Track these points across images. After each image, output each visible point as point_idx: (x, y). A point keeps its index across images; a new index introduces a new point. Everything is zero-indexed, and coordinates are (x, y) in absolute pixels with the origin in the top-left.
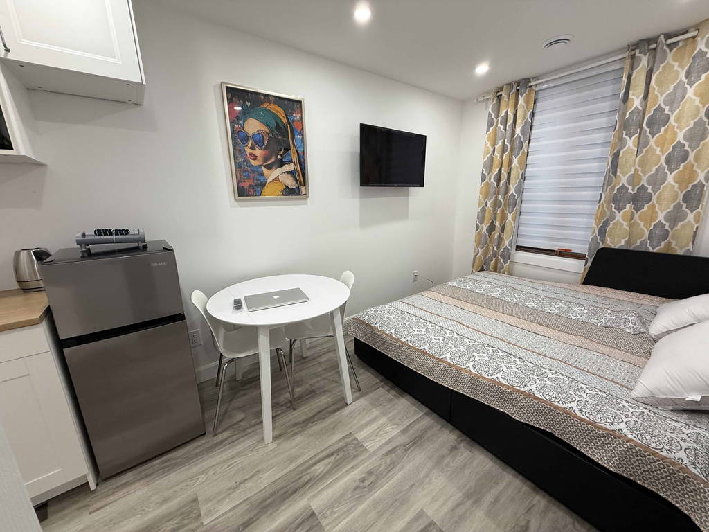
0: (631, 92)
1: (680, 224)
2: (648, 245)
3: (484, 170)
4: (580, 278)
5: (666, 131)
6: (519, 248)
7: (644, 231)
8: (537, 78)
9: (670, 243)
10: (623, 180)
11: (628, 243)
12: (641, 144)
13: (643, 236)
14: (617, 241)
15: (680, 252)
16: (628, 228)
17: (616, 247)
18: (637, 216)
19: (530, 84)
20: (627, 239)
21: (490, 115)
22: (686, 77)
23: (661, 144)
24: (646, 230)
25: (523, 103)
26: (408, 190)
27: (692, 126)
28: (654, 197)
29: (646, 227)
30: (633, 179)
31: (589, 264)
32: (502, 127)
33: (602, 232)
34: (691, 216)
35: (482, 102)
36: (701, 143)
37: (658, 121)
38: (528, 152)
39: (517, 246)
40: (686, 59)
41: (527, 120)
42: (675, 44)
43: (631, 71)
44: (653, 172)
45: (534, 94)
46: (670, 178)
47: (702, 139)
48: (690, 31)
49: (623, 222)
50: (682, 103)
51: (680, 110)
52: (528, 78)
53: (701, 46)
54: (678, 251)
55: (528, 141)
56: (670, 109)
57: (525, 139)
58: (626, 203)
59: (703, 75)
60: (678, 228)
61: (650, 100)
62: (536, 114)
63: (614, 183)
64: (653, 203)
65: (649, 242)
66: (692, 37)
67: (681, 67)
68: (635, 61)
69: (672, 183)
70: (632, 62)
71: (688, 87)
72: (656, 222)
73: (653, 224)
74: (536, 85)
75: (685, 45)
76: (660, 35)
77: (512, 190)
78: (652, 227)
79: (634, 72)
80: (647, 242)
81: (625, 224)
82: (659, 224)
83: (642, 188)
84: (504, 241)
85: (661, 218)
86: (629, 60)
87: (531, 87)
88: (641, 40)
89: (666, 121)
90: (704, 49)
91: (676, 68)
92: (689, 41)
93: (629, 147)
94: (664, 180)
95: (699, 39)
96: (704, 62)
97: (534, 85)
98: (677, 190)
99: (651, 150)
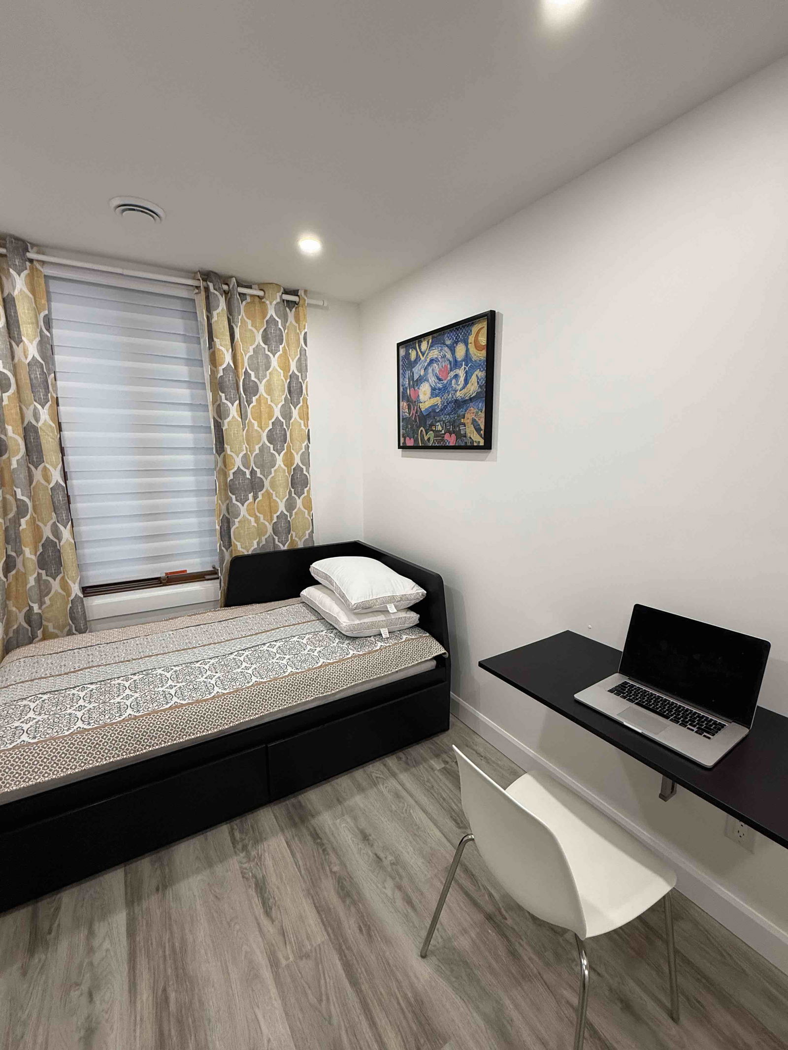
0: (216, 340)
1: (295, 512)
2: (276, 542)
5: (259, 401)
6: (89, 591)
7: (266, 526)
9: (292, 537)
10: (238, 462)
11: (258, 544)
12: (243, 415)
13: (267, 532)
14: (247, 545)
15: (300, 545)
16: (256, 525)
17: (250, 553)
19: (30, 255)
20: (257, 540)
22: (265, 342)
23: (259, 418)
24: (267, 523)
28: (267, 483)
29: (267, 521)
30: (245, 460)
31: (225, 583)
33: (226, 534)
34: (299, 502)
36: (292, 421)
37: (251, 390)
38: (57, 398)
39: (83, 588)
40: (258, 320)
41: (41, 331)
42: (243, 296)
43: (209, 310)
44: (257, 451)
45: (42, 281)
46: (279, 459)
47: (291, 418)
48: (253, 286)
49: (250, 518)
50: (268, 372)
51: (267, 381)
52: (23, 241)
53: (271, 312)
54: (299, 543)
55: (53, 375)
56: (257, 377)
57: (48, 370)
58: (247, 493)
59: (281, 347)
60: (294, 516)
61: (239, 358)
62: (54, 324)
63: (220, 464)
64: (267, 491)
65: (276, 538)
66: (258, 296)
67: (255, 327)
68: (211, 298)
69: (283, 466)
70: (207, 298)
71: (271, 355)
72: (278, 513)
73: (275, 516)
74: (43, 263)
75: (253, 302)
76: (232, 277)
77: (56, 476)
78: (275, 520)
79: (215, 313)
80: (274, 539)
81: (253, 520)
82: (282, 516)
83: (253, 472)
84: (65, 586)
85: (282, 507)
86: (203, 293)
87: (31, 261)
88: (212, 272)
89: (256, 390)
90: (275, 316)
91: (250, 327)
92: (257, 299)
93: (233, 417)
94: (273, 463)
95: (268, 302)
96: (278, 332)
97: (38, 261)
98: (287, 474)
99: (251, 424)
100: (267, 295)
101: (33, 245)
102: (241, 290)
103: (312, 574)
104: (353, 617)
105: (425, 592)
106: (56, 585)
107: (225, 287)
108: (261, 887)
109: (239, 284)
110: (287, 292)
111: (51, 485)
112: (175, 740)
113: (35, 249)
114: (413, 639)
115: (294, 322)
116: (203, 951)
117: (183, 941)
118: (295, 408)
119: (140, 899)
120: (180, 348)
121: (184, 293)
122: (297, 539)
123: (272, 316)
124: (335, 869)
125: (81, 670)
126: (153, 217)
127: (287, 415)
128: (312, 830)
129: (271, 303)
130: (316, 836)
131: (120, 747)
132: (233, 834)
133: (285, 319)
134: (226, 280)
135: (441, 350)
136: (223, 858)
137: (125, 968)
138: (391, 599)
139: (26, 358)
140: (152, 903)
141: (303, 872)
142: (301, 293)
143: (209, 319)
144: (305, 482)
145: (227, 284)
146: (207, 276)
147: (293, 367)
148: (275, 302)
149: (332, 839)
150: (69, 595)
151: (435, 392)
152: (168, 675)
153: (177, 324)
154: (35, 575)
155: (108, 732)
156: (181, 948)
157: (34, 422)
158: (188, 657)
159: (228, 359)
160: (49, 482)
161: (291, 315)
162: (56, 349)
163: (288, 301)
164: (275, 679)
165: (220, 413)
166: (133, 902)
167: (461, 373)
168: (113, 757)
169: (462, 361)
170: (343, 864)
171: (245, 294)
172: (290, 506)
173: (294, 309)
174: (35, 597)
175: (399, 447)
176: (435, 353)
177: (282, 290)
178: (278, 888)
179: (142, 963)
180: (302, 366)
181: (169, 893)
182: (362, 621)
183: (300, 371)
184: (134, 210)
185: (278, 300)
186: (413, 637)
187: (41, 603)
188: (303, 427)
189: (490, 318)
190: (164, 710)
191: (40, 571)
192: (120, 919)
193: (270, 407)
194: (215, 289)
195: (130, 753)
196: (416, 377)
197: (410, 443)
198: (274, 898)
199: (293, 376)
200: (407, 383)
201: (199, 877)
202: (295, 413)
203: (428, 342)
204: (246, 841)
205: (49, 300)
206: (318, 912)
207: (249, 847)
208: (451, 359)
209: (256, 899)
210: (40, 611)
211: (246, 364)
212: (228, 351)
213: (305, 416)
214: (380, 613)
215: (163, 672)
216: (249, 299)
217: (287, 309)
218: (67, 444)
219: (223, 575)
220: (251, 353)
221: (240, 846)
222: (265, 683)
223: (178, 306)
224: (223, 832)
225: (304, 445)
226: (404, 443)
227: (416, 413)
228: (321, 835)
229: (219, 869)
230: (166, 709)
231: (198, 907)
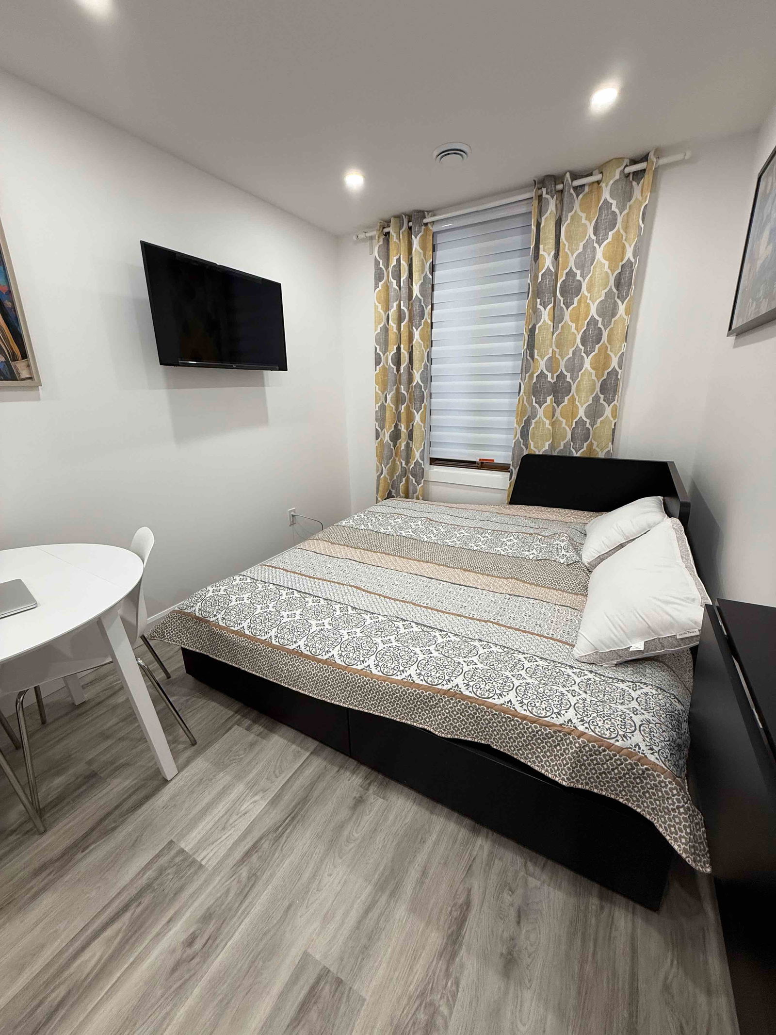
0: (541, 246)
1: (599, 420)
2: (571, 448)
3: (378, 347)
4: (505, 496)
5: (579, 302)
6: (434, 461)
7: (566, 430)
8: (433, 212)
9: (591, 444)
10: (541, 364)
11: (552, 446)
12: (557, 318)
13: (566, 438)
14: (540, 446)
15: (601, 455)
16: (550, 427)
17: (541, 453)
18: (558, 411)
19: (425, 221)
20: (550, 442)
21: (377, 263)
22: (595, 234)
23: (576, 320)
24: (568, 429)
25: (418, 248)
26: (263, 374)
27: (603, 298)
28: (574, 387)
29: (568, 426)
30: (552, 364)
31: (514, 477)
32: (394, 282)
33: (525, 433)
34: (608, 410)
35: (363, 240)
36: (613, 320)
37: (571, 289)
38: (432, 323)
39: (430, 458)
40: (592, 211)
41: (426, 275)
42: (579, 189)
43: (539, 216)
44: (570, 355)
45: (431, 237)
46: (587, 362)
47: (614, 315)
48: (593, 172)
49: (545, 420)
50: (592, 267)
51: (591, 277)
52: (423, 212)
53: (606, 195)
54: (600, 453)
55: (430, 306)
56: (581, 274)
58: (546, 395)
59: (611, 232)
60: (598, 424)
62: (437, 268)
64: (573, 395)
65: (572, 444)
66: (597, 181)
67: (589, 220)
68: (543, 204)
69: (589, 369)
70: (540, 205)
71: (597, 247)
72: (578, 419)
73: (573, 421)
74: (433, 223)
75: (591, 192)
76: (567, 172)
78: (573, 426)
79: (544, 217)
81: (549, 422)
82: (581, 422)
83: (561, 376)
85: (582, 413)
87: (426, 224)
88: (547, 176)
89: (577, 290)
90: (610, 200)
91: (583, 221)
92: (596, 185)
93: (545, 321)
94: (581, 366)
95: (604, 185)
96: (612, 216)
97: (430, 222)
98: (596, 380)
99: (566, 327)
100: (605, 177)
101: (428, 212)
102: (577, 183)
107: (559, 187)
109: (575, 176)
110: (630, 162)
113: (429, 214)
115: (639, 196)
118: (623, 303)
122: (598, 449)
123: (606, 200)
126: (460, 155)
127: (609, 313)
129: (608, 184)
134: (556, 179)
142: (651, 156)
143: (538, 225)
144: (621, 388)
145: (561, 183)
147: (629, 254)
148: (612, 182)
154: (405, 443)
159: (547, 263)
161: (637, 189)
165: (537, 318)
171: (582, 186)
172: (595, 412)
177: (624, 163)
180: (642, 250)
185: (617, 177)
188: (626, 323)
193: (588, 306)
194: (548, 193)
199: (625, 266)
202: (621, 308)
205: (434, 251)
212: (550, 254)
216: (586, 189)
217: (632, 183)
220: (578, 249)
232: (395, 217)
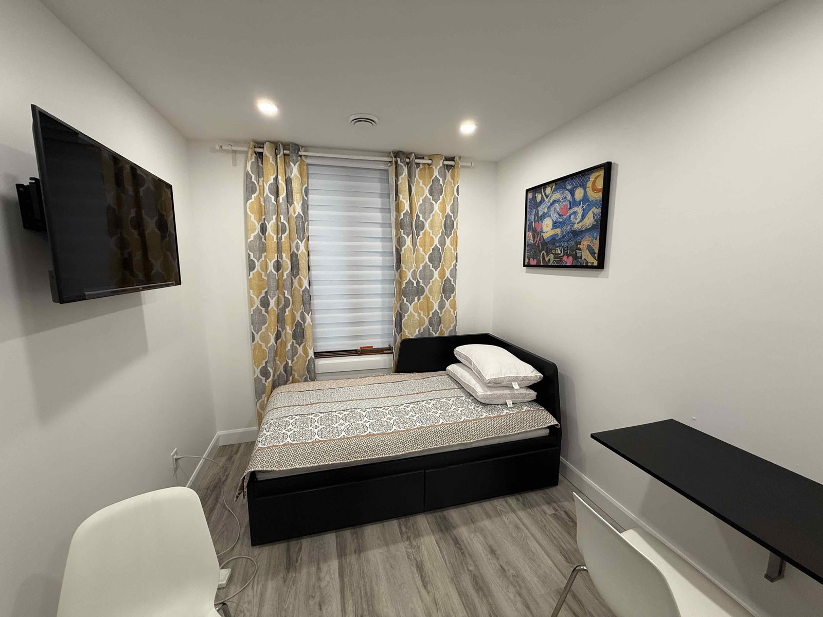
0: (400, 195)
1: (444, 311)
2: (431, 331)
3: (252, 254)
5: (424, 234)
7: (424, 319)
8: (306, 148)
9: (442, 328)
10: (409, 276)
11: (419, 332)
12: (414, 244)
13: (425, 323)
14: (412, 332)
15: (447, 334)
16: (418, 318)
17: (413, 337)
19: (300, 153)
20: (418, 329)
21: (248, 176)
22: (431, 195)
23: (424, 246)
25: (297, 174)
28: (427, 290)
29: (425, 316)
30: (414, 274)
31: (396, 358)
32: (273, 198)
33: (398, 324)
34: (447, 304)
37: (420, 226)
38: (308, 236)
39: (315, 353)
40: (427, 180)
41: (303, 197)
42: (418, 164)
43: (397, 176)
44: (421, 268)
45: (305, 167)
46: (436, 274)
47: (445, 245)
48: (425, 158)
49: (415, 313)
50: (431, 215)
51: (431, 220)
52: (297, 145)
53: (436, 174)
54: (446, 332)
55: (307, 223)
56: (424, 218)
57: (305, 220)
58: (414, 296)
59: (441, 197)
60: (443, 314)
61: (414, 206)
62: (310, 192)
63: (398, 277)
64: (427, 295)
66: (428, 164)
67: (425, 185)
68: (399, 168)
69: (438, 278)
70: (396, 168)
71: (434, 203)
72: (433, 311)
73: (431, 313)
74: (306, 156)
75: (424, 168)
76: (412, 153)
77: (306, 284)
78: (431, 316)
79: (400, 178)
80: (429, 329)
81: (416, 315)
82: (436, 313)
83: (418, 283)
84: (306, 352)
85: (436, 307)
86: (394, 166)
87: (301, 156)
88: (400, 151)
89: (423, 227)
90: (438, 176)
91: (421, 185)
92: (427, 166)
93: (408, 245)
94: (432, 276)
95: (434, 167)
96: (440, 187)
97: (304, 156)
98: (440, 284)
99: (419, 250)
100: (433, 163)
101: (302, 147)
102: (417, 161)
103: (456, 355)
104: (486, 389)
105: (542, 376)
106: (300, 349)
107: (408, 160)
108: (420, 567)
109: (416, 158)
110: (446, 159)
111: (303, 289)
112: (370, 456)
113: (303, 149)
114: (532, 411)
115: (450, 179)
116: (384, 599)
117: (372, 589)
118: (448, 239)
119: (345, 555)
120: (377, 202)
121: (382, 167)
122: (444, 330)
123: (436, 176)
124: (471, 568)
125: (314, 404)
126: (371, 123)
127: (442, 243)
128: (454, 537)
129: (436, 168)
130: (457, 542)
131: (339, 455)
132: (401, 527)
133: (445, 178)
134: (408, 155)
135: (562, 193)
136: (395, 542)
137: (339, 596)
138: (516, 379)
139: (295, 213)
140: (353, 559)
141: (448, 565)
142: (457, 159)
143: (396, 181)
144: (453, 290)
145: (409, 159)
146: (397, 154)
147: (448, 210)
148: (438, 167)
149: (468, 547)
150: (307, 357)
151: (555, 225)
152: (364, 414)
153: (377, 186)
154: (291, 343)
155: (333, 445)
156: (371, 594)
157: (296, 251)
158: (375, 403)
159: (407, 207)
160: (301, 287)
161: (449, 175)
162: (310, 207)
163: (447, 165)
164: (432, 426)
165: (400, 242)
166: (341, 556)
167: (579, 210)
168: (335, 460)
169: (580, 201)
170: (476, 566)
171: (419, 163)
172: (442, 306)
173: (451, 170)
174: (290, 356)
175: (524, 266)
176: (557, 196)
177: (444, 158)
178: (431, 571)
179: (348, 595)
180: (455, 210)
181: (362, 555)
182: (492, 393)
183: (453, 212)
184: (361, 121)
185: (441, 165)
186: (532, 409)
187: (293, 360)
188: (453, 251)
189: (607, 168)
190: (364, 436)
191: (293, 341)
192: (334, 564)
193: (432, 238)
194: (401, 162)
195: (344, 460)
196: (540, 214)
197: (533, 262)
198: (429, 577)
199: (448, 217)
200: (533, 218)
201: (380, 551)
202: (448, 241)
203: (552, 188)
204: (409, 534)
205: (308, 178)
206: (460, 595)
207: (411, 539)
208: (571, 200)
209: (417, 575)
210: (292, 365)
211: (418, 210)
212: (407, 202)
213: (455, 244)
214: (506, 388)
215: (361, 412)
216: (421, 166)
217: (446, 170)
218: (311, 264)
219: (395, 351)
220: (421, 202)
221: (405, 536)
222: (425, 427)
223: (377, 175)
224: (393, 525)
225: (452, 264)
226: (529, 262)
227: (540, 240)
228: (461, 543)
229: (393, 548)
230: (365, 436)
231: (381, 570)
232: (271, 142)
